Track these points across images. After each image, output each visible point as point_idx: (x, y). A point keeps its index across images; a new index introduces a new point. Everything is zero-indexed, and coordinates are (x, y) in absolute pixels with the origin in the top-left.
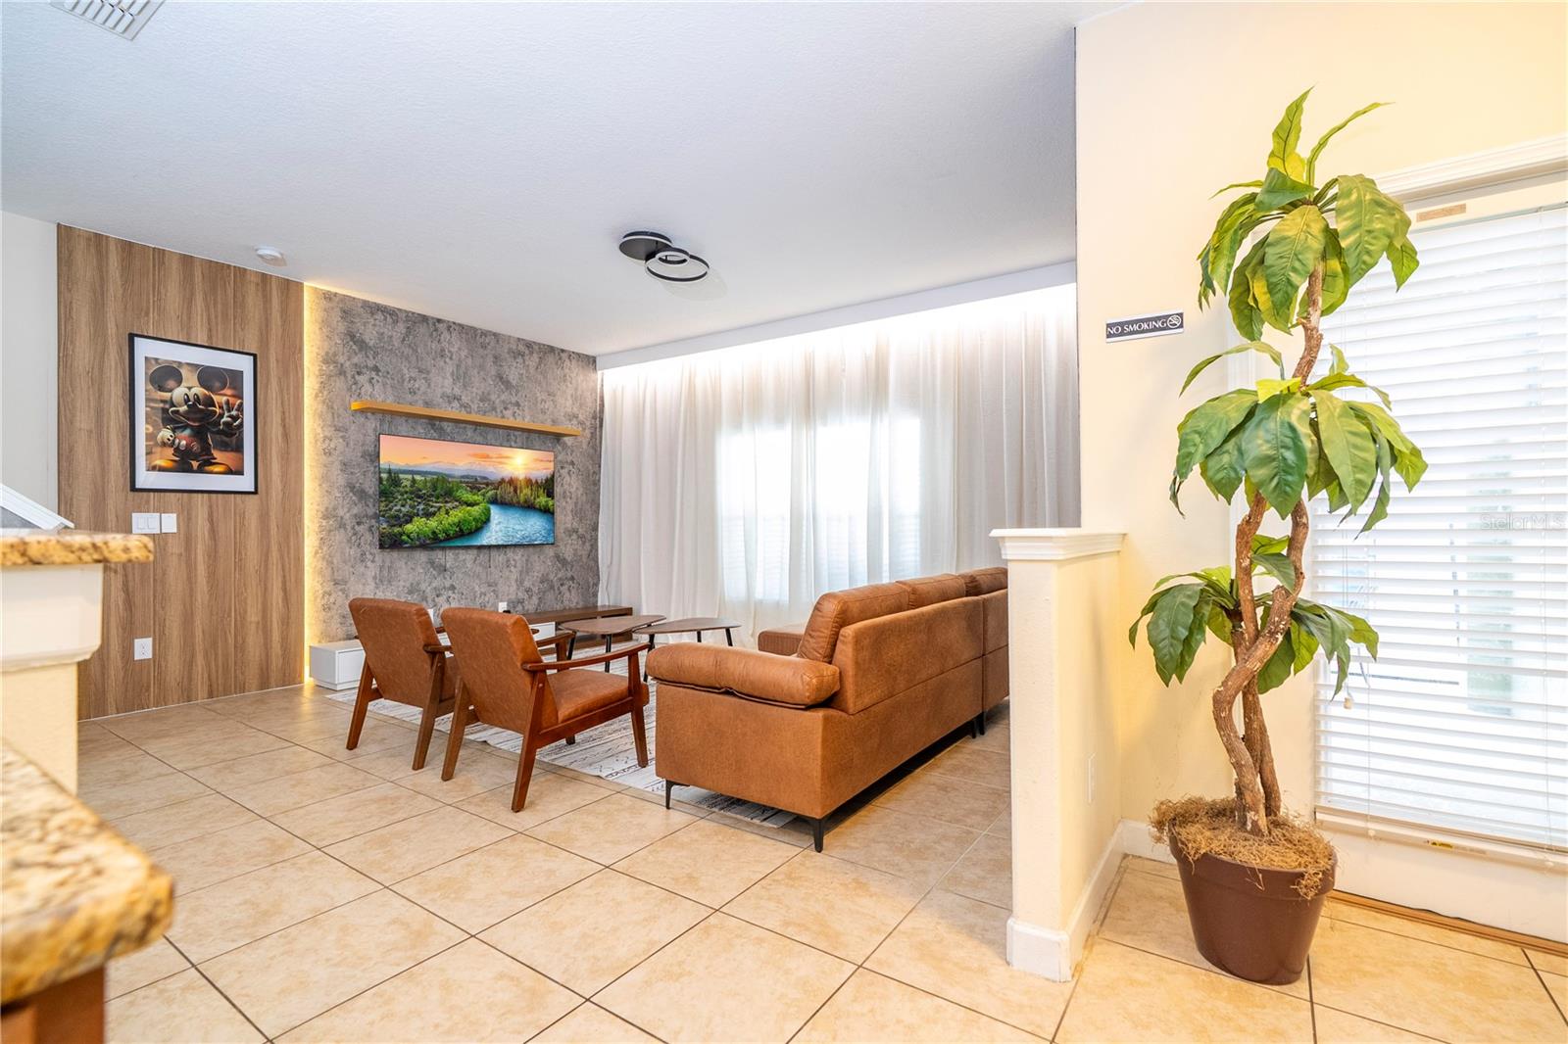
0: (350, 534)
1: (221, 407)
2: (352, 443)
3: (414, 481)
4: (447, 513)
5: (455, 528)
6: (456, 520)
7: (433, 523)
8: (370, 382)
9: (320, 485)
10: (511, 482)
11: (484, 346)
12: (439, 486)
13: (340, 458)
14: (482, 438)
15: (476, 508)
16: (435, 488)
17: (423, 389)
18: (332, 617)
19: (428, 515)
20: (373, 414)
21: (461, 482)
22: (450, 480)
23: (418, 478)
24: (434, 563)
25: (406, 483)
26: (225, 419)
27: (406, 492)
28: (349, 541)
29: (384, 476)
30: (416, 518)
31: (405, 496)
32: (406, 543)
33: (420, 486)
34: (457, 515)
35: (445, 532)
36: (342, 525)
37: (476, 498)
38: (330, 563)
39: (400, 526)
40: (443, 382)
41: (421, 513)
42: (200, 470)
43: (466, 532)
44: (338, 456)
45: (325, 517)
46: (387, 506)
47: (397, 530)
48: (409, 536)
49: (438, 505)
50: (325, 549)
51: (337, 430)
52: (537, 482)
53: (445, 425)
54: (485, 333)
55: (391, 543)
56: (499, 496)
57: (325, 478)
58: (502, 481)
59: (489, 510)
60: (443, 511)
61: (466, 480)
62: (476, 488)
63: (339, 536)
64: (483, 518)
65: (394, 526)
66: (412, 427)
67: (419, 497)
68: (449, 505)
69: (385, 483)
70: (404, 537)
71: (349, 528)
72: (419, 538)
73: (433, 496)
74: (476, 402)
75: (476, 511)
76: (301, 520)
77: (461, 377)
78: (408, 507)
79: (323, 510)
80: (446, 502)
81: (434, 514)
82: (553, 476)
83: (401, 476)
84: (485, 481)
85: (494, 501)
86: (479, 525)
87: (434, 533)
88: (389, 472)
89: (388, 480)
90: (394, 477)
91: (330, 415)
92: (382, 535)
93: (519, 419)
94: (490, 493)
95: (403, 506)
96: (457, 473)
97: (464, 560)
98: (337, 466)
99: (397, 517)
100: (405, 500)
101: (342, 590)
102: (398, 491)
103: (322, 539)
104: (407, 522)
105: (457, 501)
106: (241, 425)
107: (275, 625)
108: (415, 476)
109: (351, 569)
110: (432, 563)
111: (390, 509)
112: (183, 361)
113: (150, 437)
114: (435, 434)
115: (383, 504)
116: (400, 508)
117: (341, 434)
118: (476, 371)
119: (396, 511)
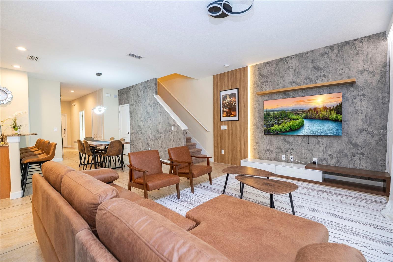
0: (260, 130)
1: (233, 102)
2: (260, 105)
3: (274, 113)
4: (286, 123)
5: (289, 128)
6: (289, 125)
7: (280, 127)
8: (266, 86)
9: (253, 117)
10: (315, 109)
11: (306, 58)
12: (283, 114)
13: (258, 109)
14: (305, 94)
15: (298, 121)
16: (281, 115)
17: (281, 83)
18: (256, 152)
19: (279, 124)
20: (266, 95)
21: (291, 112)
22: (287, 112)
23: (275, 112)
24: (286, 140)
25: (272, 114)
26: (233, 104)
27: (272, 117)
28: (260, 132)
29: (265, 113)
30: (275, 125)
31: (271, 118)
32: (272, 133)
33: (276, 115)
34: (290, 123)
35: (285, 129)
36: (258, 128)
37: (297, 117)
38: (255, 138)
39: (270, 127)
40: (289, 78)
41: (276, 123)
42: (230, 116)
43: (293, 129)
44: (257, 109)
45: (254, 126)
46: (266, 121)
47: (269, 129)
48: (272, 131)
49: (282, 120)
50: (254, 134)
51: (257, 102)
52: (330, 108)
53: (290, 92)
54: (306, 53)
55: (267, 132)
56: (308, 116)
57: (254, 115)
58: (310, 109)
59: (303, 122)
60: (284, 122)
61: (293, 111)
62: (298, 113)
63: (257, 131)
64: (301, 124)
65: (268, 127)
66: (278, 96)
67: (276, 118)
68: (286, 120)
69: (265, 115)
70: (271, 131)
71: (260, 128)
72: (276, 131)
73: (280, 117)
74: (303, 81)
75: (297, 122)
76: (247, 126)
77: (297, 74)
78: (272, 122)
79: (254, 123)
80: (285, 119)
81: (281, 124)
82: (341, 104)
83: (270, 112)
84: (302, 110)
85: (306, 118)
86: (299, 127)
87: (281, 130)
88: (267, 111)
89: (266, 114)
90: (268, 113)
91: (255, 98)
92: (265, 130)
93: (325, 82)
94: (304, 115)
95: (271, 121)
96: (290, 109)
97: (298, 140)
98: (257, 111)
99: (269, 125)
100: (271, 119)
101: (258, 145)
102: (269, 117)
103: (253, 131)
104: (272, 126)
105: (289, 119)
106: (236, 105)
107: (242, 151)
108: (274, 112)
109: (260, 140)
110: (285, 140)
111: (267, 123)
112: (227, 94)
113: (223, 110)
114: (286, 97)
115: (265, 121)
116: (270, 122)
117: (258, 103)
118: (303, 69)
119: (269, 123)
